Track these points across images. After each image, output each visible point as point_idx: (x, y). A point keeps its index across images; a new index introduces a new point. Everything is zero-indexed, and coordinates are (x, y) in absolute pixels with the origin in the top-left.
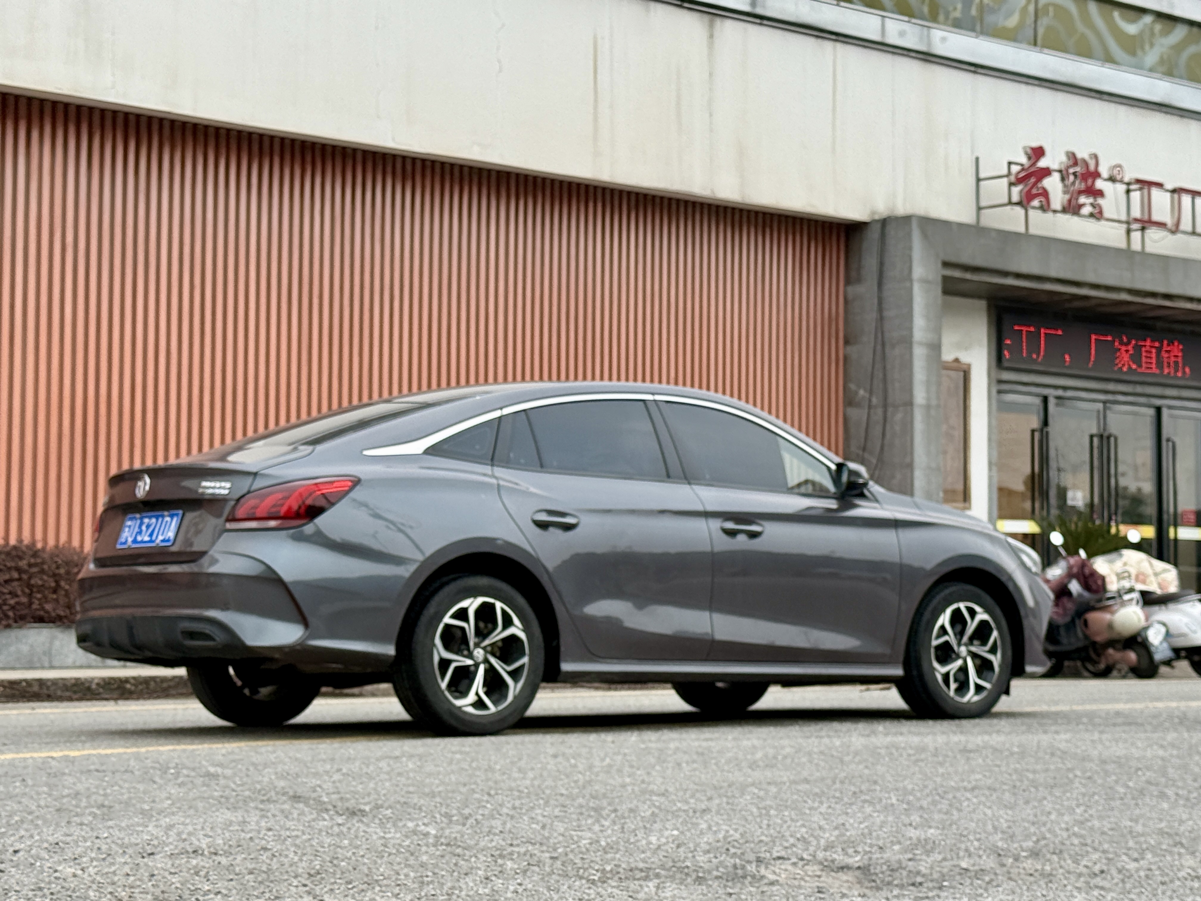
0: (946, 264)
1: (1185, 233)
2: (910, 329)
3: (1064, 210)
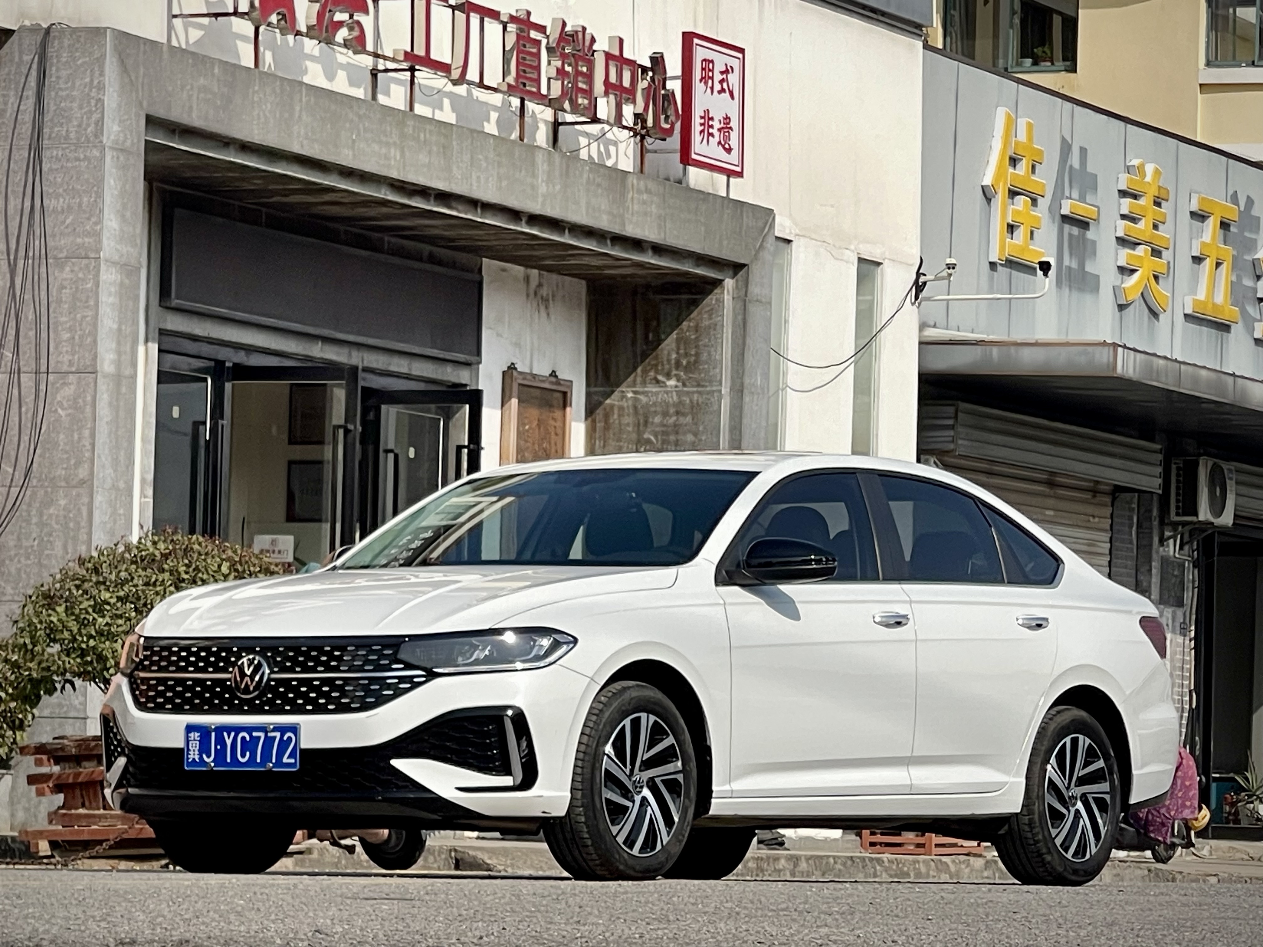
0: (152, 122)
1: (470, 83)
2: (98, 235)
3: (311, 33)
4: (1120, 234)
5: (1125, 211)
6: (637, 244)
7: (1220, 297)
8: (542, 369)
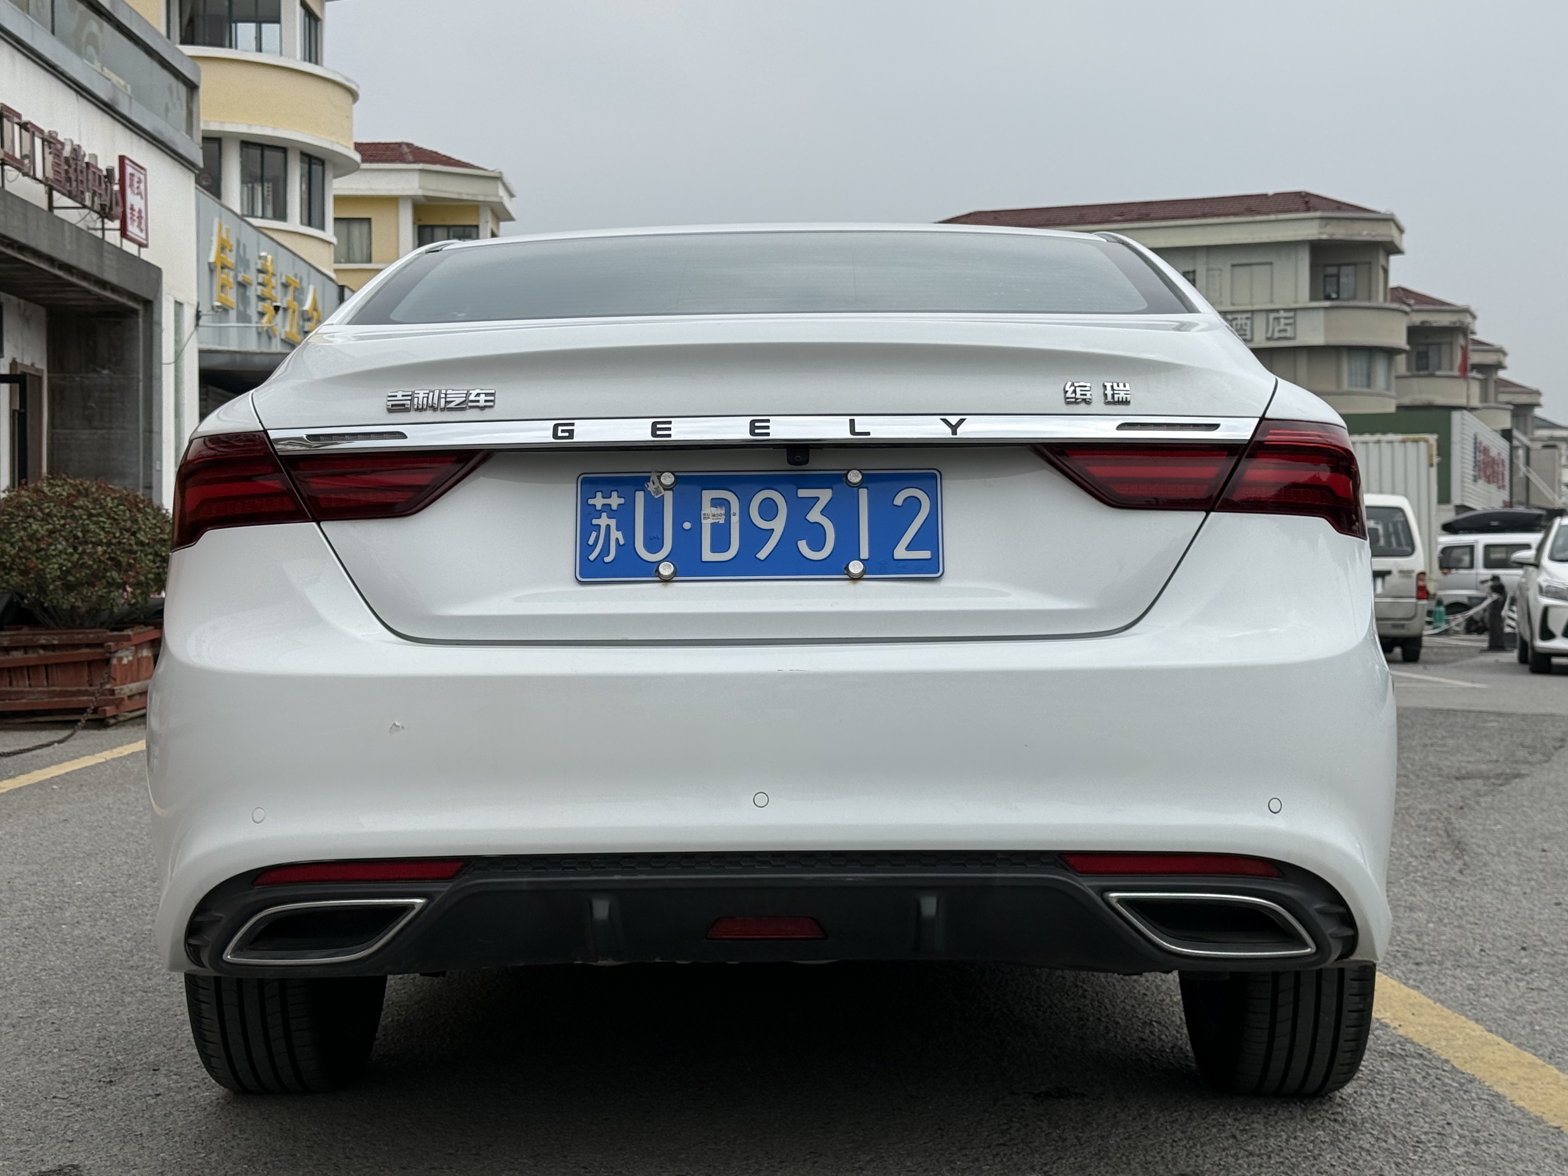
1: (29, 176)
4: (259, 293)
5: (260, 280)
6: (103, 284)
7: (295, 330)
8: (27, 362)
